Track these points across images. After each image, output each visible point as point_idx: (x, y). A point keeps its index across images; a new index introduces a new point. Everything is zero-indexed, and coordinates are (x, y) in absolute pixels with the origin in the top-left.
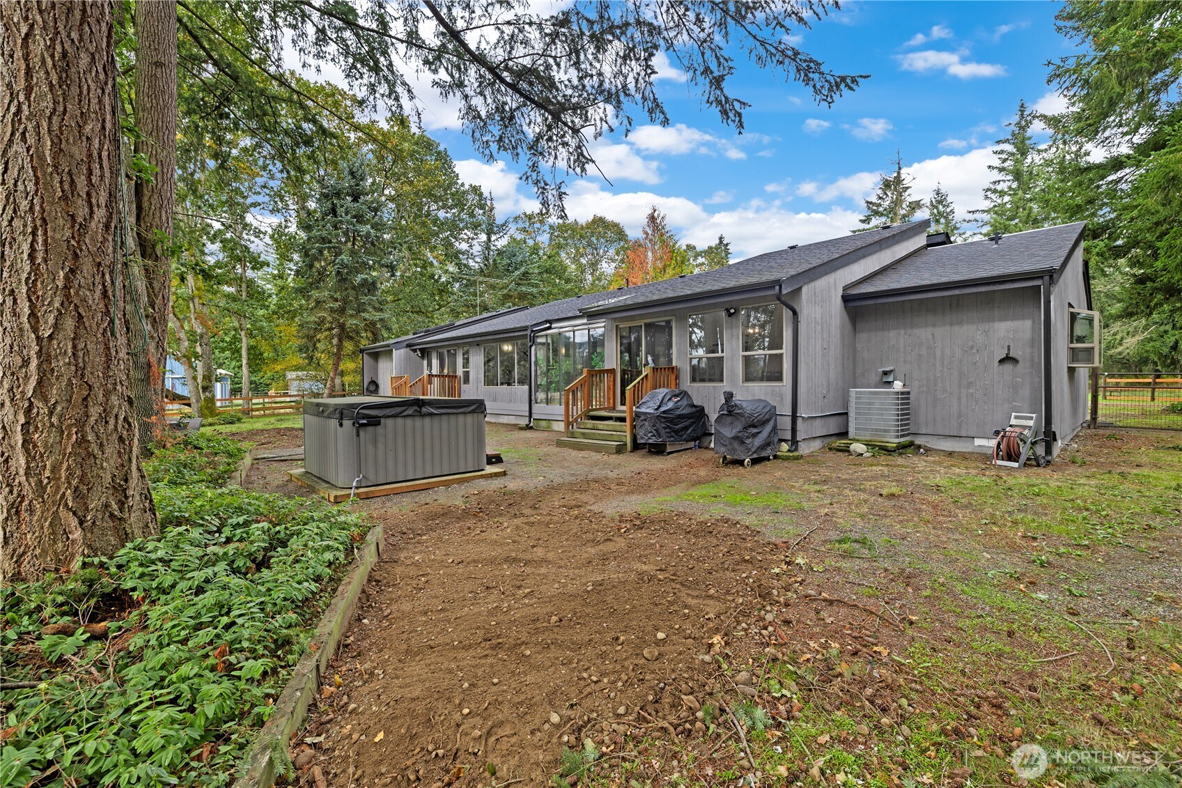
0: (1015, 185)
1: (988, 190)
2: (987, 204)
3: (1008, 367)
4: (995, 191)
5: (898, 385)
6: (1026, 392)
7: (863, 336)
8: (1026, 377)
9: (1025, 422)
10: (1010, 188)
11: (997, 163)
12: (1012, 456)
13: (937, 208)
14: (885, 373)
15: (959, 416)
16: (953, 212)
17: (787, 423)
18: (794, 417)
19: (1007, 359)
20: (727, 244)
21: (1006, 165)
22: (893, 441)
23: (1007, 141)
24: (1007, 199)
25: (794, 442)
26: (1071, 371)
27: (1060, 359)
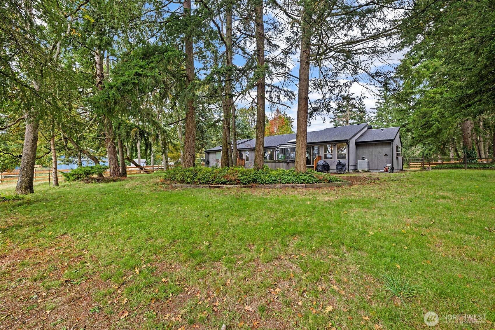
0: (384, 101)
1: (376, 102)
2: (376, 107)
3: (386, 156)
4: (378, 102)
5: (366, 160)
6: (389, 161)
7: (359, 150)
8: (389, 158)
9: (389, 166)
10: (383, 102)
11: (378, 93)
12: (387, 171)
13: (360, 106)
14: (363, 158)
15: (378, 165)
16: (365, 108)
17: (347, 166)
18: (349, 165)
19: (386, 155)
20: (287, 115)
21: (382, 94)
22: (366, 170)
23: (382, 87)
24: (382, 105)
25: (349, 170)
26: (397, 158)
27: (395, 155)
